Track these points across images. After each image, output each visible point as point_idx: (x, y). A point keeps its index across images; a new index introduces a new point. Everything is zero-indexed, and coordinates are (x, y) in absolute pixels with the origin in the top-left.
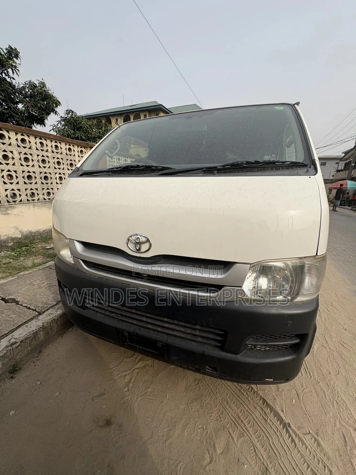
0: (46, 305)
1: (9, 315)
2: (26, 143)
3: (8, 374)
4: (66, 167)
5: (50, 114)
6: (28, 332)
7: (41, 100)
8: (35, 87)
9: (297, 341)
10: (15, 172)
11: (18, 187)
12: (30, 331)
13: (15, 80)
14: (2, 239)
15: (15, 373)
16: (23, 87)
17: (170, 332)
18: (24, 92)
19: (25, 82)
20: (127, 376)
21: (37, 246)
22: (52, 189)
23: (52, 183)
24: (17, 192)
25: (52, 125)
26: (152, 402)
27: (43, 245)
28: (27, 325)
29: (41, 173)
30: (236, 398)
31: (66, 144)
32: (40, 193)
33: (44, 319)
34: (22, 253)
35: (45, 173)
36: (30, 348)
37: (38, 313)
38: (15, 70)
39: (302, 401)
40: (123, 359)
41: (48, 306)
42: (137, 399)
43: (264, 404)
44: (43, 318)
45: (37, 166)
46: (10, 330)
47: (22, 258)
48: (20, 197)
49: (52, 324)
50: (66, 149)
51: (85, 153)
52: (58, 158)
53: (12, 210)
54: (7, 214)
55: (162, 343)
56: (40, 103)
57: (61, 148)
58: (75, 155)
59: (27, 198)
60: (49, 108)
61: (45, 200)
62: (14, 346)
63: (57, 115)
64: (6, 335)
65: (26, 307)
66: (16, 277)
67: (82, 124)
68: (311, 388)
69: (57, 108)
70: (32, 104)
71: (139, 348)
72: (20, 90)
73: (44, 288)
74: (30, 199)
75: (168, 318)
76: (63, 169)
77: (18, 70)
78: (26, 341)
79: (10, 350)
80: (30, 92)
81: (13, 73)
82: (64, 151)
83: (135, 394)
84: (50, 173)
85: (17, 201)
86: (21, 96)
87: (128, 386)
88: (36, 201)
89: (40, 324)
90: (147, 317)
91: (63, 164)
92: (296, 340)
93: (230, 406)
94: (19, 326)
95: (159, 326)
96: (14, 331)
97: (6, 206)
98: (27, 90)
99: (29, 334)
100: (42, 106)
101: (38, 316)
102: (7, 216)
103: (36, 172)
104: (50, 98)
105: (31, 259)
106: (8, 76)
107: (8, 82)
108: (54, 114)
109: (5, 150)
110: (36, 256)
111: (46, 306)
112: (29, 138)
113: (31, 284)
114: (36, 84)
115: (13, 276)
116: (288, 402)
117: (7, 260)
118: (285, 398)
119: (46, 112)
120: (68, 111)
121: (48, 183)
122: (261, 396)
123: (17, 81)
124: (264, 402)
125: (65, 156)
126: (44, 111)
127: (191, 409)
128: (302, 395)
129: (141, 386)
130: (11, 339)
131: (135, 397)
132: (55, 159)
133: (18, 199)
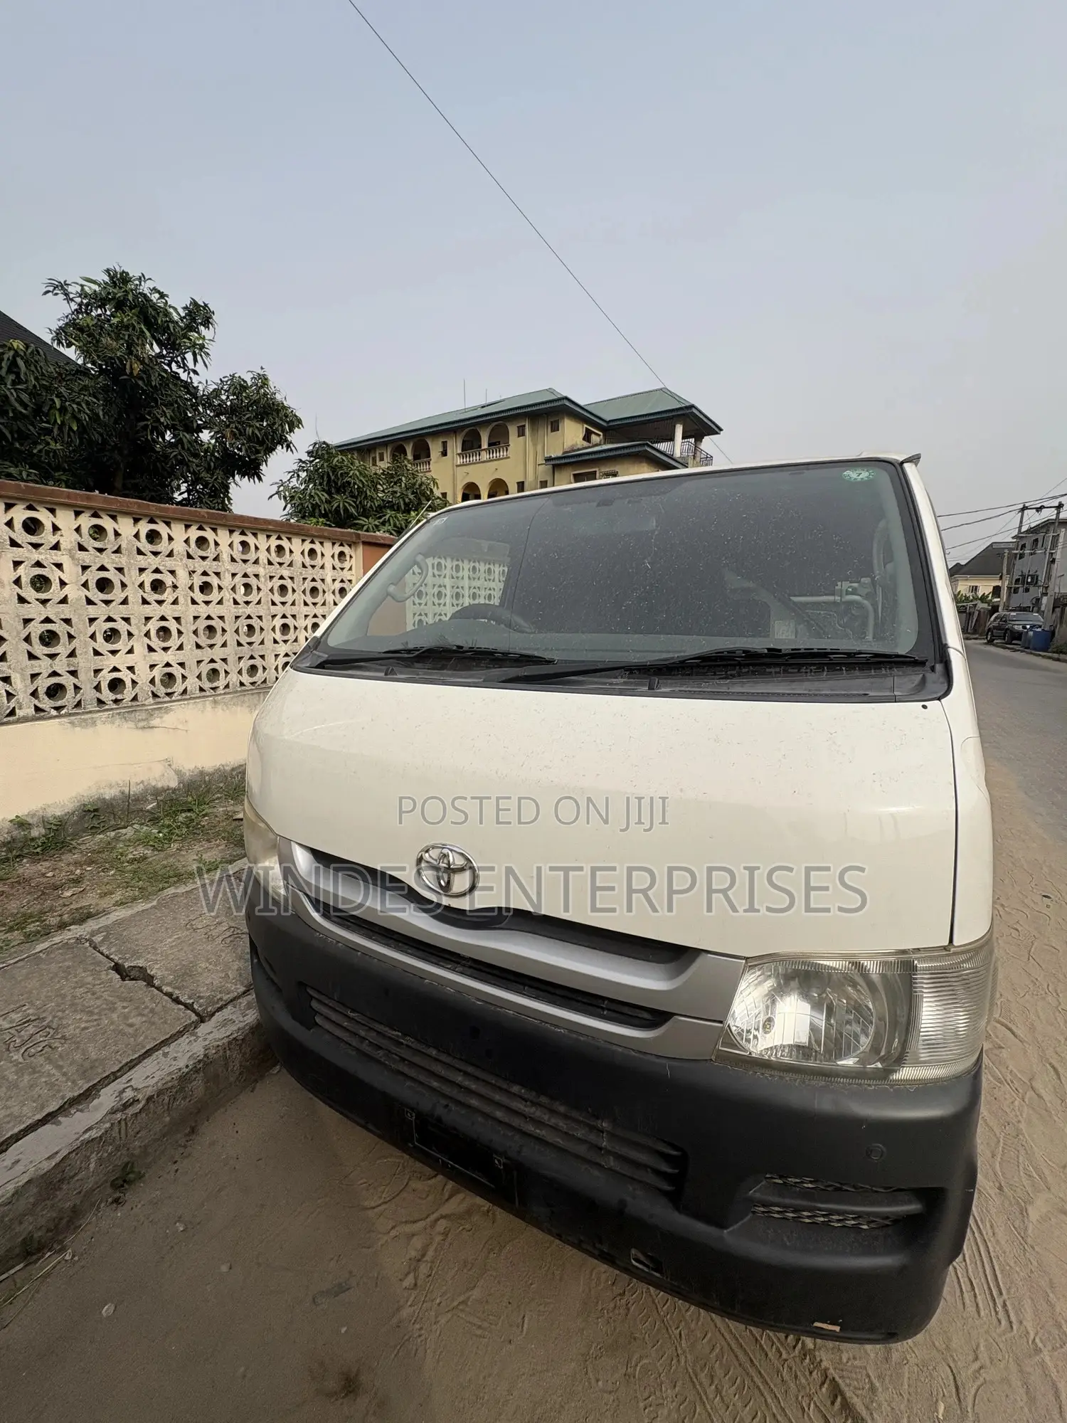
0: (220, 992)
1: (126, 1017)
2: (209, 546)
3: (109, 1190)
4: (299, 597)
5: (274, 450)
6: (167, 1070)
7: (256, 417)
8: (243, 387)
9: (914, 1207)
10: (178, 619)
11: (181, 656)
12: (172, 1069)
13: (198, 374)
14: (132, 793)
15: (126, 1189)
16: (214, 390)
17: (530, 1128)
18: (216, 403)
19: (221, 380)
20: (415, 1238)
21: (215, 810)
22: (262, 657)
23: (262, 643)
24: (177, 671)
25: (276, 483)
26: (480, 1336)
27: (228, 809)
28: (166, 1049)
29: (237, 617)
30: (740, 1365)
31: (303, 541)
32: (232, 670)
33: (212, 1034)
34: (177, 831)
35: (249, 617)
36: (168, 1119)
37: (196, 1018)
38: (201, 355)
39: (970, 1415)
40: (410, 1179)
41: (224, 998)
42: (436, 1317)
43: (833, 1403)
44: (209, 1034)
45: (229, 601)
46: (124, 1062)
47: (174, 846)
48: (183, 683)
49: (228, 1052)
50: (302, 553)
51: (351, 557)
52: (282, 578)
53: (161, 717)
54: (149, 727)
55: (506, 1158)
56: (253, 426)
57: (291, 552)
58: (326, 565)
59: (200, 683)
60: (273, 436)
61: (243, 688)
62: (131, 1111)
63: (291, 450)
64: (114, 1076)
65: (169, 995)
66: (155, 903)
67: (351, 477)
68: (1006, 1368)
69: (292, 434)
70: (235, 430)
71: (445, 1164)
72: (208, 399)
73: (221, 938)
74: (207, 685)
75: (523, 1085)
76: (293, 604)
77: (207, 354)
78: (161, 1097)
79: (119, 1122)
80: (231, 401)
81: (195, 361)
82: (297, 558)
83: (433, 1301)
84: (260, 617)
85: (176, 694)
86: (208, 412)
87: (415, 1270)
88: (220, 691)
89: (198, 1049)
90: (466, 1074)
91: (294, 591)
92: (910, 1202)
93: (718, 1391)
94: (148, 1053)
95: (499, 1105)
96: (133, 1067)
97: (149, 707)
98: (224, 397)
99: (169, 1078)
100: (257, 432)
101: (196, 1025)
102: (148, 733)
103: (226, 618)
104: (278, 411)
105: (197, 848)
106: (185, 367)
107: (182, 381)
108: (285, 449)
109: (157, 568)
110: (209, 841)
111: (218, 997)
112: (217, 535)
113: (190, 926)
114: (245, 382)
115: (147, 898)
116: (920, 1409)
117: (141, 851)
118: (912, 1390)
119: (265, 446)
120: (317, 446)
121: (253, 643)
122: (826, 1370)
123: (202, 378)
124: (836, 1397)
125: (300, 571)
126: (261, 443)
127: (593, 1381)
128: (973, 1391)
129: (453, 1278)
130: (123, 1091)
131: (433, 1313)
132: (275, 580)
133: (178, 687)
